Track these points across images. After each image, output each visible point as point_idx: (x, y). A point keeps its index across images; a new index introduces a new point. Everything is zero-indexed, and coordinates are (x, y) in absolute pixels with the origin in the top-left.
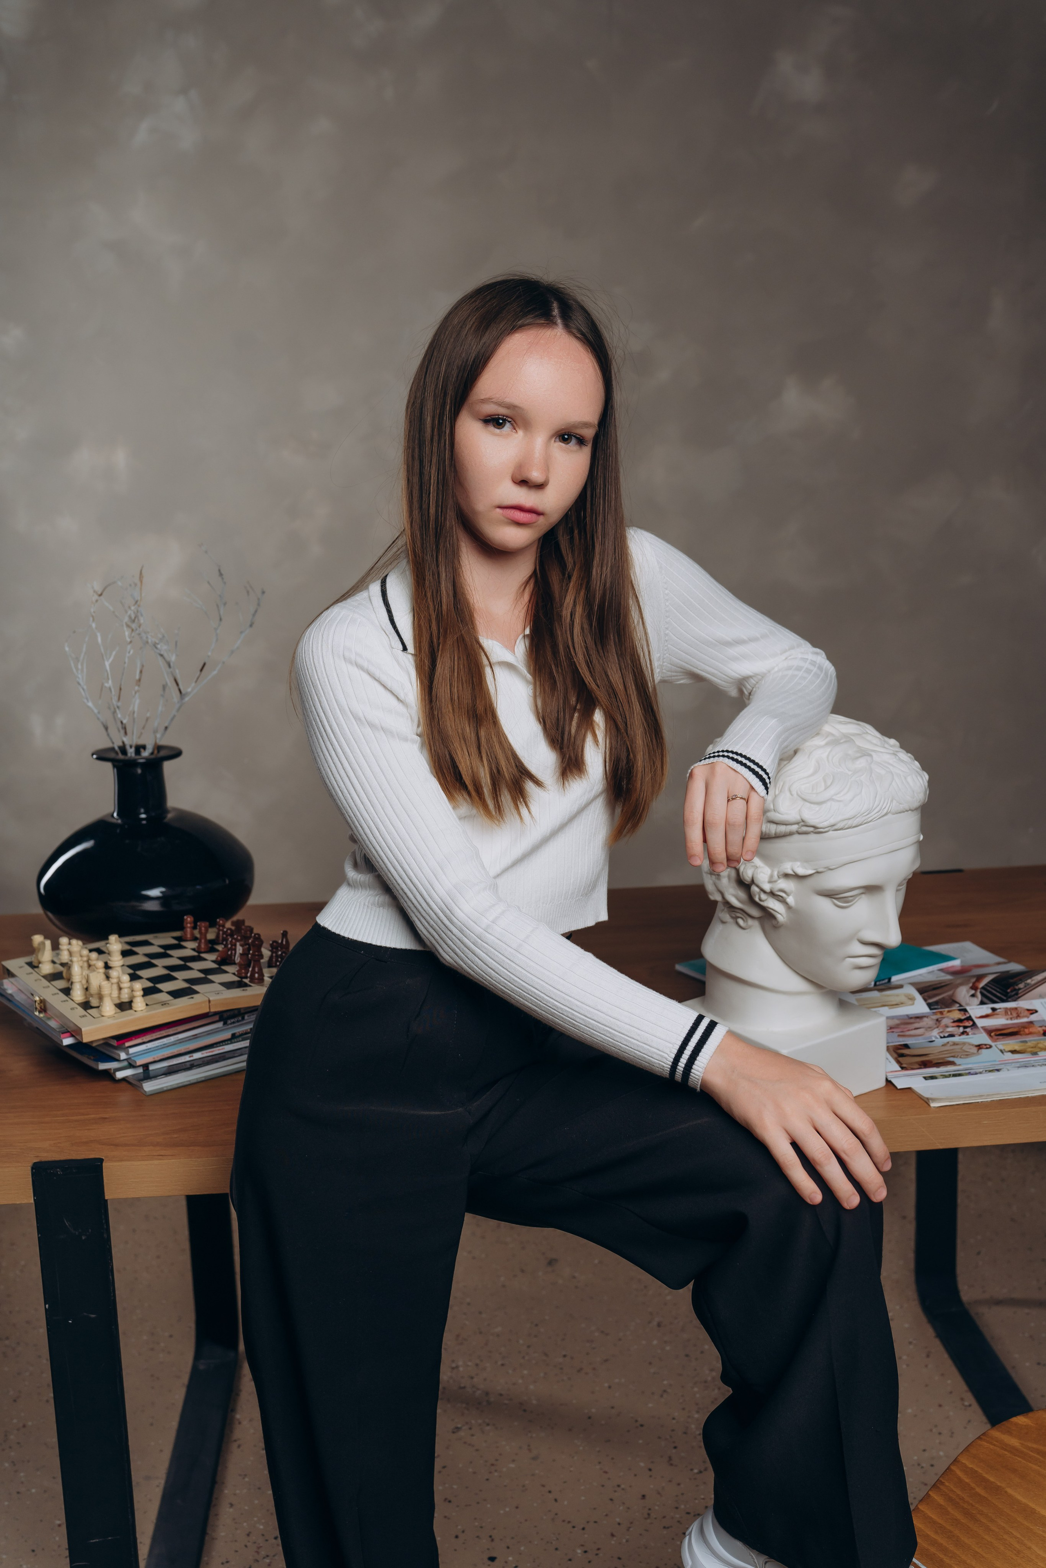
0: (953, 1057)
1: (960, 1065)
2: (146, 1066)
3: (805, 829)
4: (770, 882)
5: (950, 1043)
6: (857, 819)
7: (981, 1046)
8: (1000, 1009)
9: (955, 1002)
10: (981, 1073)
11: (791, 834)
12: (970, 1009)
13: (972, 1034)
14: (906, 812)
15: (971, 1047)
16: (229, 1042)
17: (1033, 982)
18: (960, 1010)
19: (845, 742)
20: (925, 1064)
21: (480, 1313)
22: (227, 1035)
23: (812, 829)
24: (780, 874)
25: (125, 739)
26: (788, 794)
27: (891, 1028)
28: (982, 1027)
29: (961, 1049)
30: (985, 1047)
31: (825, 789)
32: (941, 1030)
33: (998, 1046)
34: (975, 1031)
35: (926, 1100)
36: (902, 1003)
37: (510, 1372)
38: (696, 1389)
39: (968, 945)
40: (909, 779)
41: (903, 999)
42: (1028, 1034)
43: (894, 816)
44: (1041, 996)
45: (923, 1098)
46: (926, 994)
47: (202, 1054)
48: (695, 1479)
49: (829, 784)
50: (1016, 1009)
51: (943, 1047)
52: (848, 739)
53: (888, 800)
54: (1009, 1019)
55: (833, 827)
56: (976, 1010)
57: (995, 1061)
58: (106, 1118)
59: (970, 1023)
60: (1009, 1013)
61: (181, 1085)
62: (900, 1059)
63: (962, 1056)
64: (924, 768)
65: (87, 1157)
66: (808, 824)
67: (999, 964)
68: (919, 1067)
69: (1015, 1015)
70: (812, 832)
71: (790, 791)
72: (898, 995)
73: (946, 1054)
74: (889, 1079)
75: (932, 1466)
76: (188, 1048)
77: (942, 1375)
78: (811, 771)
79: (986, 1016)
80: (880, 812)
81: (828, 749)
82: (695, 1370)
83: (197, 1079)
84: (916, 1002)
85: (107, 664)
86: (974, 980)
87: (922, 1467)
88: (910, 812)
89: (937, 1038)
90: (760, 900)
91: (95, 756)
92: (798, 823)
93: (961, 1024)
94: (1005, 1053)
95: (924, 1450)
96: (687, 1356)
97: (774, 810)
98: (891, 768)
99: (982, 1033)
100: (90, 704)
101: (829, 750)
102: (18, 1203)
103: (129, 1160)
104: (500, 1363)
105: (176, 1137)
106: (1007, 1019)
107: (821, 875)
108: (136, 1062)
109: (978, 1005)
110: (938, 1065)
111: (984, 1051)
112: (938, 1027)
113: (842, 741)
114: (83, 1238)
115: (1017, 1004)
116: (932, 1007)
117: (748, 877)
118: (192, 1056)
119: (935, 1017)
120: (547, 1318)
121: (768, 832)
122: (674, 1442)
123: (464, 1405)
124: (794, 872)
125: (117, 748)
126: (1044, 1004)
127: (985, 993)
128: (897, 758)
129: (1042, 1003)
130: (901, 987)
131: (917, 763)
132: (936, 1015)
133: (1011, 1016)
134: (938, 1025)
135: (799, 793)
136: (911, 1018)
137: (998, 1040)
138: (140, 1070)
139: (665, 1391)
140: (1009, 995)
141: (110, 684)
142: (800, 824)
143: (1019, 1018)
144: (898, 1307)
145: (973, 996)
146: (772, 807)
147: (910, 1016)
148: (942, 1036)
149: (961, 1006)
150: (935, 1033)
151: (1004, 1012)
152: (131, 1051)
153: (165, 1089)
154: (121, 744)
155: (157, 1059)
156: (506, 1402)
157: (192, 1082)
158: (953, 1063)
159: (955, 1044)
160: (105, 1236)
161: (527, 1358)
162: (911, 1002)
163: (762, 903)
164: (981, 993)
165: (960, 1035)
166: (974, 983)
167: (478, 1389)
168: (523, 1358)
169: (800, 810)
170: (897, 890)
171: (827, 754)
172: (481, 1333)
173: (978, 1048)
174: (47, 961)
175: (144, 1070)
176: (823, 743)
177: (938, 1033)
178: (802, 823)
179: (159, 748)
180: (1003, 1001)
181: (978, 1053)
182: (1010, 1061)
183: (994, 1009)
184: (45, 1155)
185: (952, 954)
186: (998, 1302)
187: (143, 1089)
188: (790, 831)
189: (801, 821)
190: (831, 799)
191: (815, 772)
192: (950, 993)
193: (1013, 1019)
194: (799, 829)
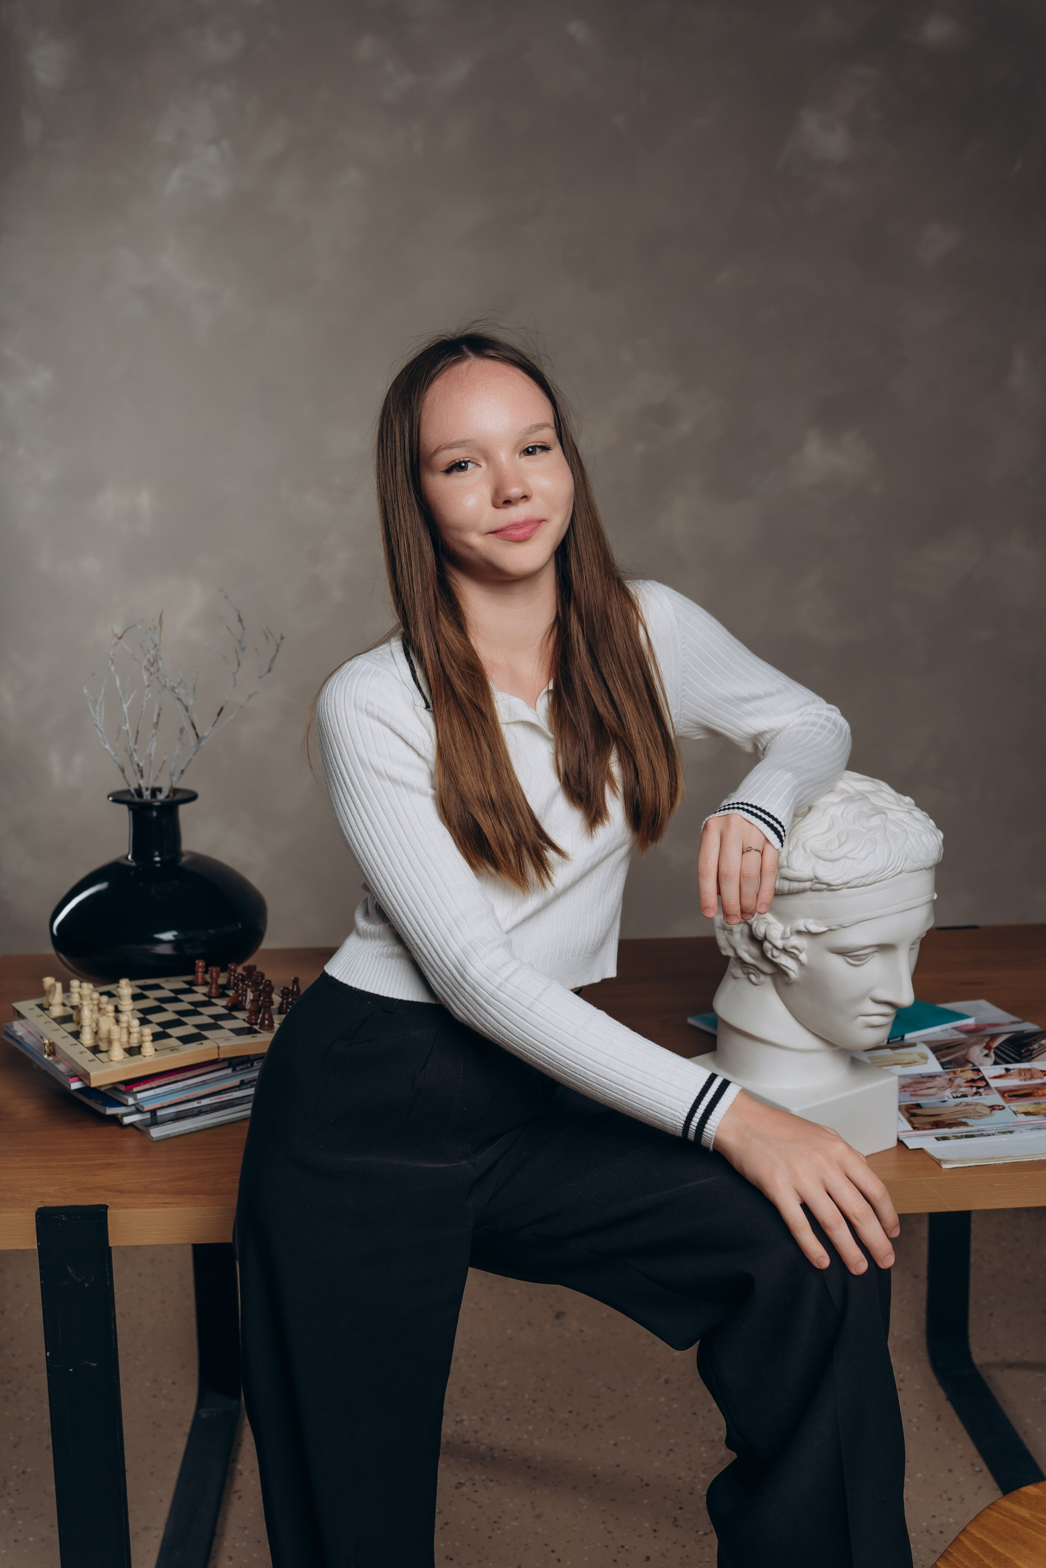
0: (966, 1117)
1: (972, 1126)
2: (153, 1112)
3: (818, 886)
4: (782, 938)
5: (963, 1103)
6: (870, 878)
7: (994, 1107)
8: (1014, 1069)
9: (968, 1062)
10: (993, 1134)
11: (804, 891)
12: (984, 1069)
13: (985, 1095)
14: (920, 871)
15: (984, 1108)
16: (238, 1089)
18: (973, 1070)
19: (860, 799)
20: (937, 1125)
21: (486, 1366)
22: (236, 1081)
23: (825, 886)
24: (793, 931)
25: (141, 782)
26: (802, 851)
27: (903, 1087)
28: (996, 1088)
29: (974, 1109)
30: (998, 1108)
31: (839, 846)
32: (954, 1090)
33: (1011, 1107)
34: (988, 1091)
35: (938, 1161)
36: (915, 1062)
37: (515, 1427)
38: (703, 1449)
39: (983, 1003)
40: (924, 838)
41: (916, 1057)
42: (1042, 1096)
43: (908, 874)
45: (934, 1159)
46: (939, 1053)
47: (211, 1100)
48: (701, 1541)
49: (843, 841)
50: (1030, 1070)
51: (956, 1107)
52: (863, 796)
53: (902, 858)
54: (1023, 1080)
55: (847, 885)
56: (989, 1070)
57: (1008, 1123)
58: (112, 1164)
59: (983, 1084)
60: (1023, 1074)
61: (188, 1131)
62: (912, 1119)
63: (975, 1117)
64: (939, 826)
65: (92, 1204)
66: (822, 882)
67: (1013, 1023)
68: (931, 1127)
69: (1028, 1076)
70: (825, 889)
71: (804, 848)
72: (910, 1054)
73: (959, 1114)
74: (901, 1139)
75: (941, 1532)
76: (196, 1094)
77: (953, 1439)
78: (825, 828)
79: (1000, 1077)
80: (894, 871)
82: (702, 1429)
83: (204, 1125)
84: (929, 1061)
85: (125, 707)
86: (987, 1039)
87: (932, 1534)
88: (924, 870)
89: (950, 1098)
90: (773, 956)
91: (111, 799)
92: (811, 880)
93: (974, 1085)
94: (1018, 1115)
95: (934, 1516)
96: (694, 1414)
97: (788, 866)
98: (906, 826)
99: (995, 1094)
100: (107, 746)
101: (844, 807)
102: (21, 1248)
103: (133, 1208)
104: (504, 1418)
105: (182, 1185)
106: (1021, 1080)
107: (835, 932)
108: (143, 1107)
109: (992, 1065)
110: (950, 1125)
111: (996, 1112)
112: (950, 1087)
113: (857, 798)
114: (86, 1285)
115: (1031, 1065)
116: (945, 1067)
117: (761, 933)
118: (200, 1102)
119: (948, 1077)
120: (553, 1372)
121: (781, 888)
122: (680, 1503)
123: (468, 1460)
124: (807, 929)
125: (132, 791)
127: (999, 1053)
128: (912, 816)
130: (913, 1045)
131: (932, 822)
132: (949, 1074)
133: (1025, 1077)
134: (950, 1084)
135: (813, 851)
136: (924, 1077)
137: (1011, 1102)
138: (148, 1116)
139: (671, 1450)
140: (1023, 1055)
141: (127, 727)
142: (814, 881)
143: (1032, 1079)
144: (908, 1368)
145: (987, 1055)
146: (785, 863)
147: (923, 1075)
148: (955, 1096)
149: (974, 1065)
150: (948, 1093)
151: (1017, 1073)
152: (139, 1096)
153: (172, 1135)
154: (137, 786)
155: (165, 1105)
156: (511, 1457)
157: (199, 1128)
158: (965, 1124)
159: (968, 1104)
160: (108, 1283)
161: (532, 1413)
162: (924, 1061)
163: (774, 960)
164: (995, 1053)
165: (973, 1096)
166: (988, 1043)
167: (482, 1444)
168: (529, 1413)
169: (813, 867)
170: (911, 949)
171: (841, 810)
172: (486, 1386)
173: (991, 1109)
174: (58, 1004)
175: (151, 1116)
176: (838, 800)
177: (951, 1093)
178: (816, 880)
179: (175, 791)
180: (1017, 1061)
181: (991, 1114)
182: (1023, 1123)
183: (1007, 1070)
184: (50, 1200)
185: (966, 1012)
186: (1010, 1366)
187: (150, 1135)
188: (803, 888)
189: (814, 878)
190: (844, 857)
191: (829, 829)
192: (963, 1052)
193: (1027, 1080)
194: (813, 886)
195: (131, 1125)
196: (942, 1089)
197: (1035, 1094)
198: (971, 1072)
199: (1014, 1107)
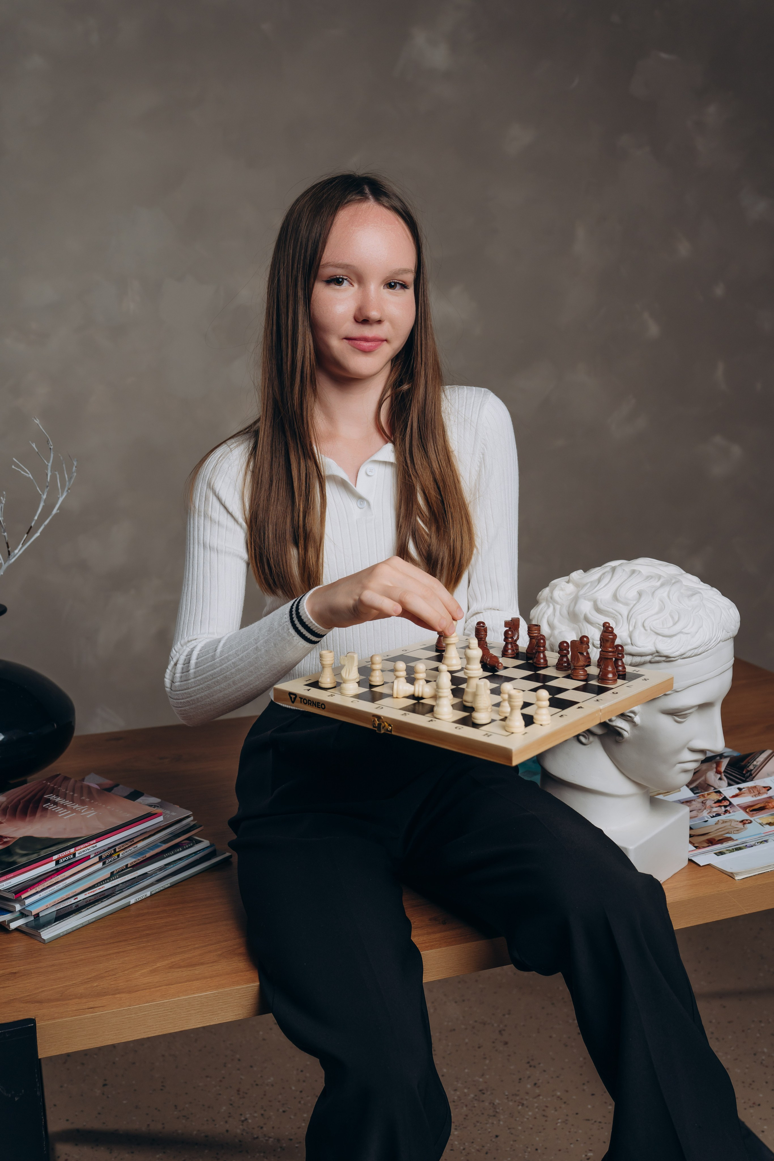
0: (728, 833)
1: (737, 840)
2: (37, 916)
5: (720, 821)
6: (701, 649)
7: (744, 821)
8: (744, 788)
9: (709, 786)
10: (755, 845)
11: (644, 663)
13: (733, 812)
15: (737, 823)
16: (108, 881)
17: (758, 764)
18: (716, 792)
19: (675, 582)
20: (711, 842)
21: (251, 1067)
22: (106, 873)
23: (664, 659)
26: (642, 629)
28: (738, 805)
29: (730, 825)
30: (747, 822)
31: (674, 623)
32: (709, 811)
33: (755, 820)
34: (734, 809)
35: (730, 874)
37: (292, 1117)
43: (723, 643)
44: (769, 775)
45: (726, 873)
49: (676, 619)
50: (755, 787)
51: (717, 825)
52: (674, 579)
54: (754, 796)
55: (682, 657)
57: (760, 834)
59: (727, 803)
60: (752, 791)
61: (76, 929)
62: (693, 840)
63: (735, 832)
66: (662, 655)
68: (708, 845)
69: (757, 793)
71: (644, 626)
73: (722, 831)
78: (656, 609)
79: (736, 796)
80: (716, 641)
81: (666, 589)
83: (88, 921)
89: (709, 818)
92: (652, 654)
93: (721, 804)
94: (764, 826)
97: (632, 643)
98: (717, 602)
99: (740, 810)
104: (281, 1110)
106: (753, 797)
107: (668, 696)
108: (29, 912)
109: (727, 787)
110: (721, 841)
111: (747, 825)
112: (705, 809)
113: (673, 581)
114: (16, 1099)
115: (755, 783)
116: (695, 792)
118: (77, 898)
119: (700, 800)
126: (773, 780)
127: (728, 776)
129: (771, 780)
132: (700, 798)
134: (705, 807)
135: (652, 628)
137: (754, 815)
140: (746, 775)
142: (654, 655)
143: (760, 795)
145: (720, 779)
146: (629, 641)
148: (712, 816)
149: (715, 789)
150: (705, 814)
151: (748, 791)
152: (27, 902)
153: (62, 934)
156: (297, 1145)
157: (84, 924)
158: (730, 839)
159: (724, 822)
161: (302, 1102)
163: (610, 724)
164: (725, 775)
165: (724, 814)
166: (716, 768)
167: (270, 1138)
168: (300, 1102)
169: (654, 643)
171: (666, 593)
172: (257, 1085)
173: (742, 823)
175: (34, 918)
176: (659, 584)
177: (708, 813)
178: (656, 654)
180: (744, 781)
181: (744, 828)
183: (740, 789)
187: (41, 937)
188: (644, 661)
189: (656, 652)
190: (681, 632)
191: (661, 610)
192: (703, 778)
193: (757, 796)
194: (653, 659)
195: (17, 929)
196: (700, 811)
197: (768, 807)
198: (714, 794)
199: (758, 819)
